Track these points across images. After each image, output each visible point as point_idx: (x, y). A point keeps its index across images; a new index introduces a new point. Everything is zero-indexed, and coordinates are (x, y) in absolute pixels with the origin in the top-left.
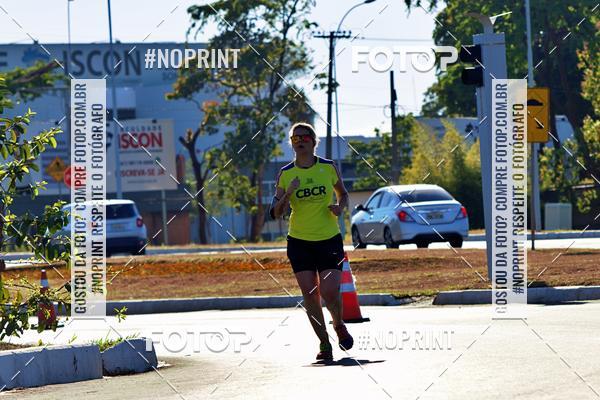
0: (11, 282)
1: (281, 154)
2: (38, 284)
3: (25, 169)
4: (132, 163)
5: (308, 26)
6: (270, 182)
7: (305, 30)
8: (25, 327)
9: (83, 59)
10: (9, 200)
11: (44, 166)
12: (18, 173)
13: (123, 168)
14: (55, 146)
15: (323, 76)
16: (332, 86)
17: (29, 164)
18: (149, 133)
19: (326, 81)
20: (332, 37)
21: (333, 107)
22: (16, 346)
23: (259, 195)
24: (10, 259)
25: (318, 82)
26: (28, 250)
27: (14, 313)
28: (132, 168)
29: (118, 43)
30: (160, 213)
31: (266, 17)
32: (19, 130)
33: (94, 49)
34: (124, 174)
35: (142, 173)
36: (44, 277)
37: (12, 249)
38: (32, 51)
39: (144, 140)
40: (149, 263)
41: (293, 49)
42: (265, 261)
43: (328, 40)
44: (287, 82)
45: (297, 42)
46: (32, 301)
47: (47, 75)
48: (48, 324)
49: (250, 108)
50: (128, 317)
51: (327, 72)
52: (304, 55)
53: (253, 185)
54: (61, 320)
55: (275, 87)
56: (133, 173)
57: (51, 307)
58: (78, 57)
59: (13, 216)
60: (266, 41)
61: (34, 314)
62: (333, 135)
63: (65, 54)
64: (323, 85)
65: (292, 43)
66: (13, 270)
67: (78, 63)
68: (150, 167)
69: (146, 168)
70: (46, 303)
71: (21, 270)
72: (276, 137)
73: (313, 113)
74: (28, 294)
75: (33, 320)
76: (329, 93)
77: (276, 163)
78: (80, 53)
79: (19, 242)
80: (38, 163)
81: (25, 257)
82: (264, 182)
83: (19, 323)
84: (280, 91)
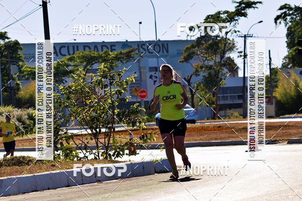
0: (118, 136)
1: (225, 84)
2: (128, 137)
3: (123, 91)
5: (236, 32)
6: (220, 95)
7: (234, 34)
8: (124, 154)
9: (145, 47)
10: (117, 104)
11: (130, 90)
12: (120, 93)
14: (134, 81)
15: (241, 52)
16: (245, 56)
17: (124, 89)
19: (243, 54)
20: (245, 37)
21: (246, 65)
22: (120, 162)
23: (216, 100)
24: (117, 127)
25: (239, 55)
26: (124, 123)
27: (119, 149)
29: (159, 40)
33: (150, 43)
36: (130, 134)
37: (118, 123)
38: (126, 44)
41: (229, 42)
42: (219, 127)
43: (243, 38)
44: (227, 55)
45: (231, 39)
46: (126, 144)
47: (133, 53)
48: (132, 153)
49: (212, 66)
51: (243, 51)
52: (234, 44)
53: (214, 96)
54: (138, 151)
55: (222, 57)
57: (134, 146)
58: (143, 47)
59: (118, 110)
60: (218, 39)
61: (127, 149)
62: (246, 76)
63: (138, 45)
65: (229, 39)
66: (118, 131)
67: (143, 49)
70: (132, 144)
71: (122, 131)
72: (223, 77)
73: (238, 68)
74: (124, 141)
75: (127, 152)
76: (244, 59)
77: (223, 88)
78: (144, 45)
79: (121, 120)
80: (128, 89)
81: (123, 127)
82: (218, 95)
83: (121, 153)
84: (224, 59)
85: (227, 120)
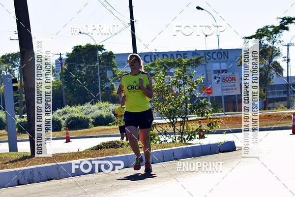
0: (190, 124)
1: (273, 82)
2: (198, 125)
3: (194, 89)
4: (226, 86)
5: (280, 42)
6: (270, 91)
7: (279, 43)
8: (195, 138)
9: (210, 55)
10: (189, 99)
11: (199, 88)
12: (192, 90)
13: (224, 88)
14: (203, 81)
15: (285, 57)
16: (288, 60)
17: (195, 88)
18: (231, 77)
19: (286, 59)
20: (288, 45)
21: (289, 67)
22: (192, 144)
23: (266, 95)
24: (190, 117)
25: (284, 59)
26: (195, 114)
27: (191, 134)
28: (227, 88)
29: (221, 49)
30: (235, 102)
31: (268, 40)
32: (191, 77)
33: (214, 52)
34: (224, 90)
35: (229, 89)
36: (200, 122)
37: (190, 114)
38: (195, 53)
39: (230, 79)
40: (233, 117)
41: (276, 49)
42: (269, 116)
43: (287, 46)
44: (274, 60)
45: (277, 47)
46: (197, 130)
47: (200, 60)
48: (202, 137)
49: (263, 68)
50: (226, 134)
51: (287, 56)
52: (279, 51)
53: (264, 92)
54: (206, 136)
55: (270, 61)
56: (227, 89)
57: (202, 132)
58: (209, 54)
59: (190, 104)
60: (267, 47)
61: (198, 134)
62: (289, 76)
63: (205, 53)
64: (285, 60)
65: (275, 48)
66: (191, 120)
67: (209, 56)
68: (232, 87)
69: (230, 88)
70: (201, 130)
71: (193, 120)
72: (271, 77)
73: (283, 69)
74: (195, 128)
75: (197, 136)
76: (288, 62)
77: (271, 85)
78: (209, 53)
79: (192, 112)
80: (197, 87)
81: (194, 117)
82: (268, 91)
83: (193, 137)
84: (272, 63)
85: (275, 110)
